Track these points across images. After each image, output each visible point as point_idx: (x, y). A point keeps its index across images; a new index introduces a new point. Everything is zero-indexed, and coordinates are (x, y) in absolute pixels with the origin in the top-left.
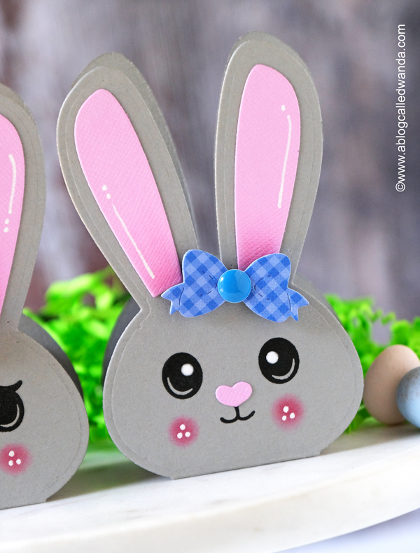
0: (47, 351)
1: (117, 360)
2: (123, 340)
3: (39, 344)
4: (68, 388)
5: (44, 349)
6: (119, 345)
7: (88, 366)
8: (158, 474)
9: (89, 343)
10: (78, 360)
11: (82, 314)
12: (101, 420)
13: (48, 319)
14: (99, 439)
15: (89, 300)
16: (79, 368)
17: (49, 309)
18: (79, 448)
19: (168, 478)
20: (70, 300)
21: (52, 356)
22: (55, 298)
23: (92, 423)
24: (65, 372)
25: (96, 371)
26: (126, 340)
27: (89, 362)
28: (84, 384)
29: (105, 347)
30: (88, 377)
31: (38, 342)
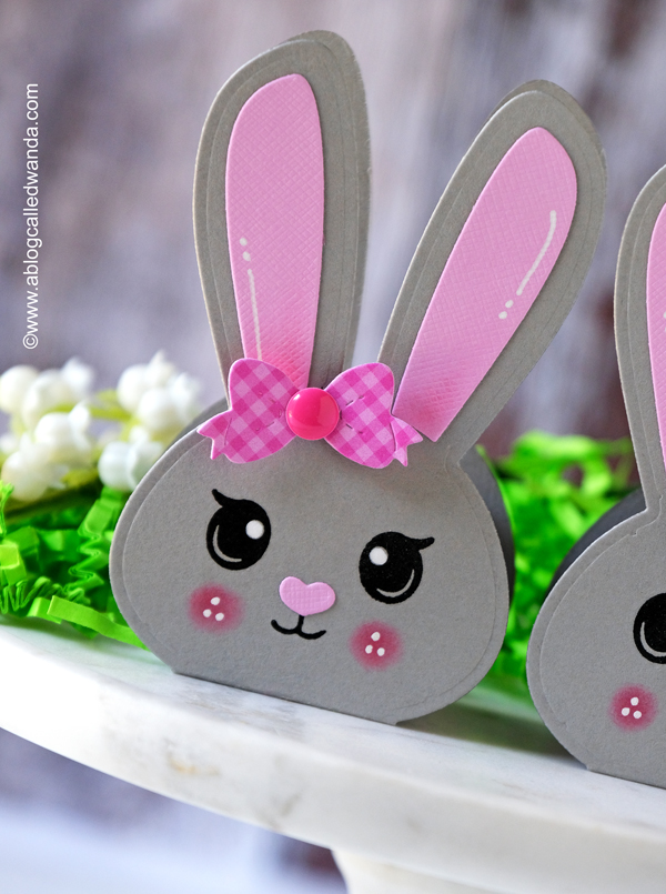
0: (489, 512)
1: (581, 567)
2: (602, 542)
3: (480, 498)
4: (495, 577)
5: (486, 508)
6: (594, 547)
7: (534, 566)
8: (572, 753)
9: (551, 534)
10: (524, 551)
11: (558, 488)
12: (521, 649)
13: (505, 476)
14: (507, 673)
15: (574, 473)
16: (521, 563)
17: (511, 463)
18: (475, 669)
19: (583, 766)
20: (547, 464)
21: (492, 523)
22: (527, 453)
23: (506, 648)
24: (501, 552)
25: (543, 578)
26: (606, 543)
27: (538, 561)
28: (518, 587)
29: (570, 546)
30: (527, 580)
31: (481, 493)
